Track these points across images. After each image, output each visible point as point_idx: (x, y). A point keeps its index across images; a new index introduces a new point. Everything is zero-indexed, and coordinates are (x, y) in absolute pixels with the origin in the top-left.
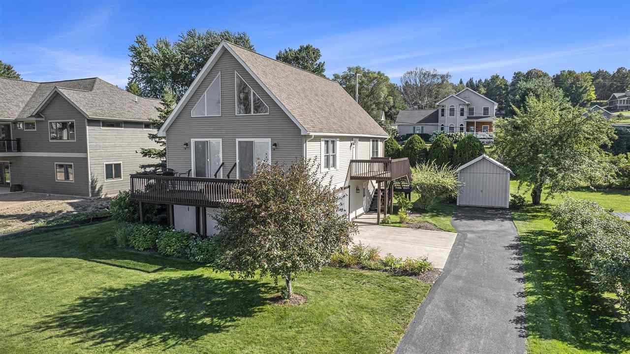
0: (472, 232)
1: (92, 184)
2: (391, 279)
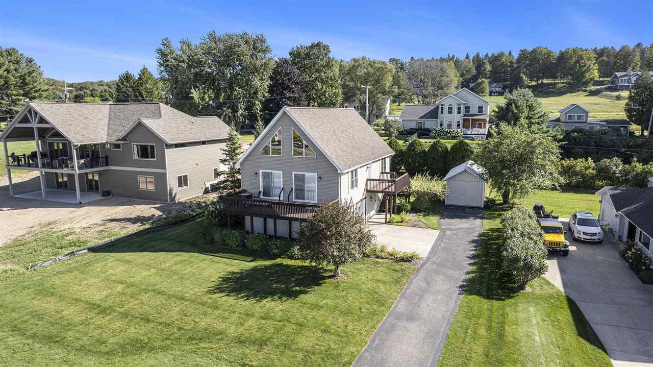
0: (451, 229)
1: (170, 192)
2: (395, 264)
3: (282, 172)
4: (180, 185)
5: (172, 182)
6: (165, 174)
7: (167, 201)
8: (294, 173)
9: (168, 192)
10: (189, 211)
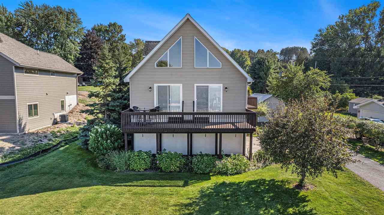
1: (19, 122)
3: (181, 85)
4: (30, 114)
5: (21, 111)
6: (14, 101)
7: (16, 132)
8: (196, 85)
9: (18, 121)
10: (45, 141)
